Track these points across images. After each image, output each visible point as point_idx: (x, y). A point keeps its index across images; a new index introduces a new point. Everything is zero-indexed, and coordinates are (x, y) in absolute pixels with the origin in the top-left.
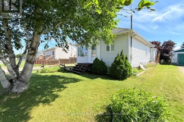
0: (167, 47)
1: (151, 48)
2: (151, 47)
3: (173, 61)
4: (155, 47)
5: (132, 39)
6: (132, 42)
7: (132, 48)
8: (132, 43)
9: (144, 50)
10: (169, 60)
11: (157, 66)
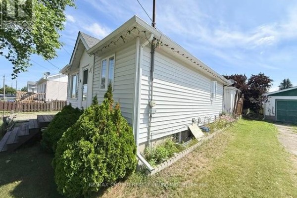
0: (257, 86)
1: (225, 87)
2: (225, 84)
3: (267, 113)
4: (233, 85)
5: (156, 54)
6: (155, 63)
7: (154, 80)
8: (155, 67)
9: (207, 90)
10: (261, 112)
11: (236, 125)
